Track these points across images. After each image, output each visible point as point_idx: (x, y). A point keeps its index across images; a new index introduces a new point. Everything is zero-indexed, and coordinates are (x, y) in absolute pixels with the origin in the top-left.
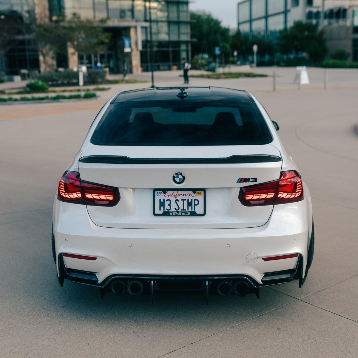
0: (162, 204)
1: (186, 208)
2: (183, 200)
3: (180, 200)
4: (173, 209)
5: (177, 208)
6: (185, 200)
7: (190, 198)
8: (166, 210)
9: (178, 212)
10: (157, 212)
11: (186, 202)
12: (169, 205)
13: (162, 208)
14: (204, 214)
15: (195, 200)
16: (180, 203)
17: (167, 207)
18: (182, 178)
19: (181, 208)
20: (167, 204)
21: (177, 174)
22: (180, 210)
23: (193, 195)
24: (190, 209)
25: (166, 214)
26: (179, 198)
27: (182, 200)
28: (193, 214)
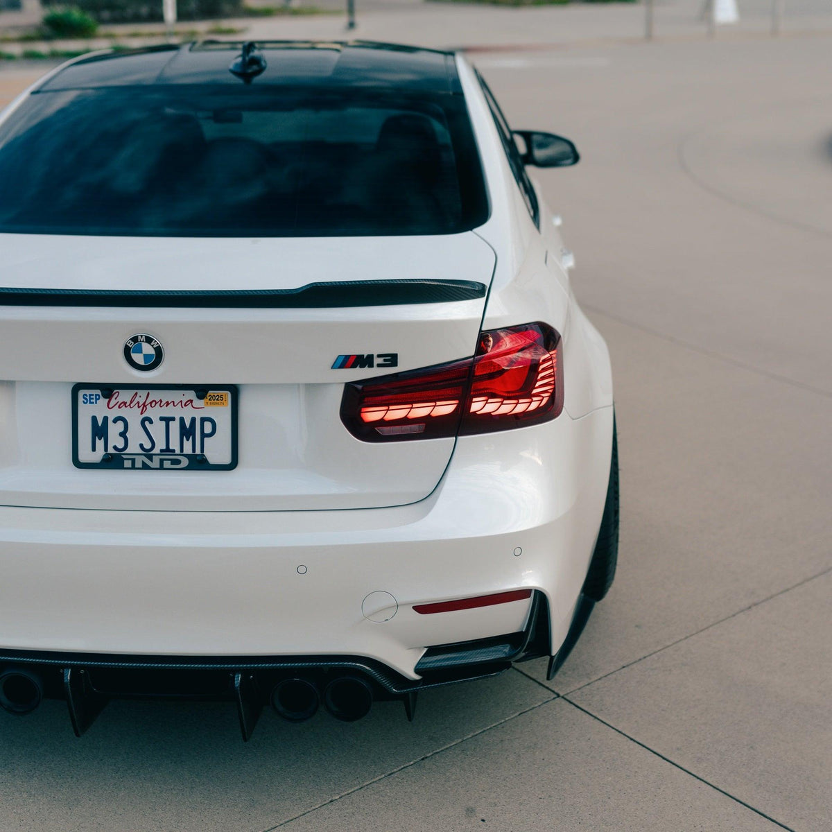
0: (100, 431)
1: (175, 445)
2: (167, 420)
3: (155, 419)
4: (133, 448)
5: (148, 445)
6: (173, 419)
7: (188, 414)
8: (111, 450)
9: (150, 457)
10: (86, 455)
11: (175, 427)
12: (123, 434)
13: (100, 444)
14: (233, 465)
15: (203, 420)
16: (157, 429)
17: (115, 441)
18: (152, 352)
19: (160, 445)
20: (114, 430)
21: (135, 339)
22: (156, 451)
23: (197, 403)
24: (188, 449)
25: (113, 461)
26: (154, 413)
27: (162, 419)
28: (199, 463)
